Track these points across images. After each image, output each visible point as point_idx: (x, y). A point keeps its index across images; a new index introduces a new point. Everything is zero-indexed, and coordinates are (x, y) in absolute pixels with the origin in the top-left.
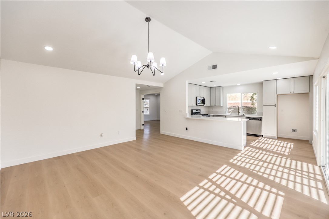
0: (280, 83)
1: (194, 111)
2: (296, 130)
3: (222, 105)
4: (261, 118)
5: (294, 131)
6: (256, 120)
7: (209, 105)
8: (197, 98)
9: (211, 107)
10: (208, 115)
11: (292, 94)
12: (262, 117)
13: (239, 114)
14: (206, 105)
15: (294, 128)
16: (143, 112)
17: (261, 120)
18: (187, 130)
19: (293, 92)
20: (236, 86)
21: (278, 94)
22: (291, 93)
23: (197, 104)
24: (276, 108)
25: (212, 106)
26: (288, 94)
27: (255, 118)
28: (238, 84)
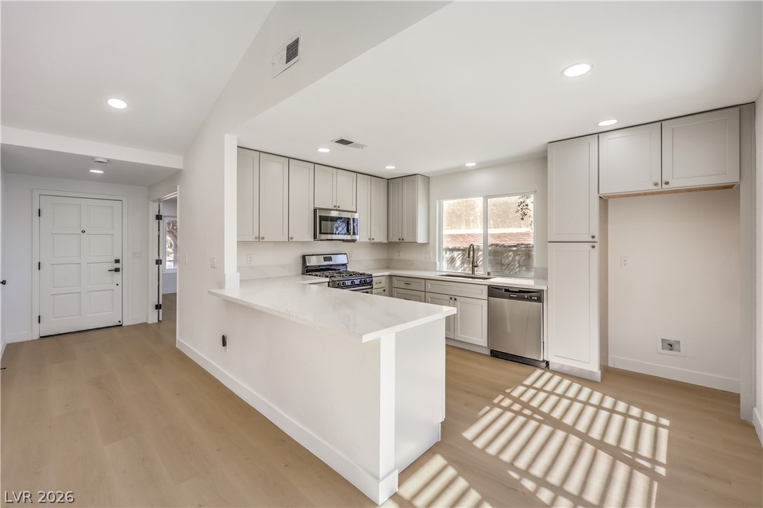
0: (614, 147)
1: (313, 262)
2: (678, 342)
3: (421, 239)
4: (541, 292)
5: (670, 346)
6: (523, 299)
7: (380, 240)
8: (315, 211)
10: (364, 274)
11: (663, 194)
12: (545, 288)
13: (473, 273)
14: (365, 240)
15: (672, 337)
16: (158, 262)
17: (540, 300)
18: (224, 344)
19: (667, 183)
20: (465, 170)
21: (604, 191)
22: (658, 188)
23: (315, 237)
24: (595, 252)
25: (394, 244)
26: (645, 194)
27: (520, 292)
28: (470, 164)
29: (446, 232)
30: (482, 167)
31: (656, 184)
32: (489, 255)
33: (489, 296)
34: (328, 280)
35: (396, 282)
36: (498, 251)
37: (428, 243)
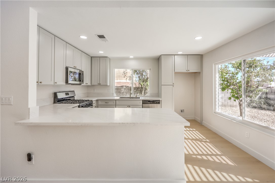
2: (184, 110)
3: (108, 85)
5: (182, 111)
6: (154, 103)
7: (89, 84)
8: (67, 68)
9: (92, 86)
10: (88, 100)
12: (160, 99)
13: (130, 96)
14: (84, 84)
17: (159, 103)
18: (30, 159)
19: (189, 70)
20: (128, 59)
21: (175, 71)
22: (187, 72)
23: (66, 83)
25: (94, 86)
26: (181, 73)
27: (153, 101)
28: (131, 57)
29: (116, 81)
30: (136, 59)
31: (187, 70)
32: (116, 90)
33: (143, 104)
34: (78, 105)
35: (100, 103)
36: (119, 89)
37: (110, 85)
